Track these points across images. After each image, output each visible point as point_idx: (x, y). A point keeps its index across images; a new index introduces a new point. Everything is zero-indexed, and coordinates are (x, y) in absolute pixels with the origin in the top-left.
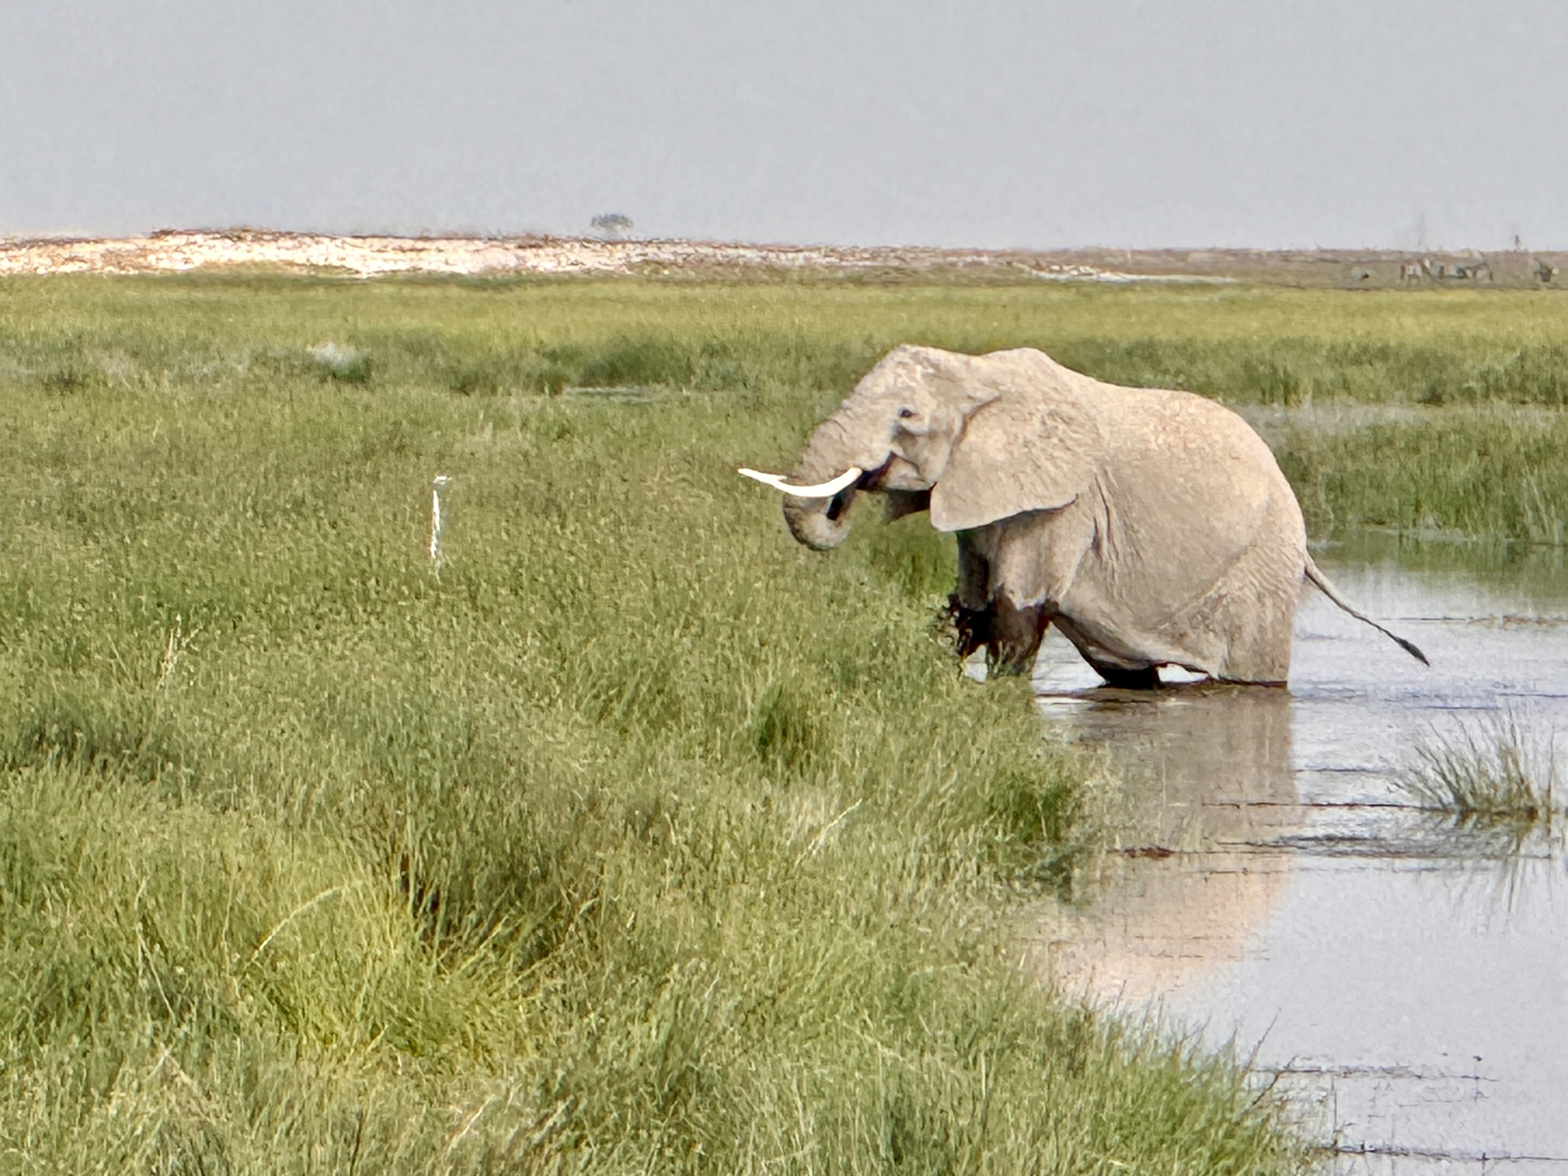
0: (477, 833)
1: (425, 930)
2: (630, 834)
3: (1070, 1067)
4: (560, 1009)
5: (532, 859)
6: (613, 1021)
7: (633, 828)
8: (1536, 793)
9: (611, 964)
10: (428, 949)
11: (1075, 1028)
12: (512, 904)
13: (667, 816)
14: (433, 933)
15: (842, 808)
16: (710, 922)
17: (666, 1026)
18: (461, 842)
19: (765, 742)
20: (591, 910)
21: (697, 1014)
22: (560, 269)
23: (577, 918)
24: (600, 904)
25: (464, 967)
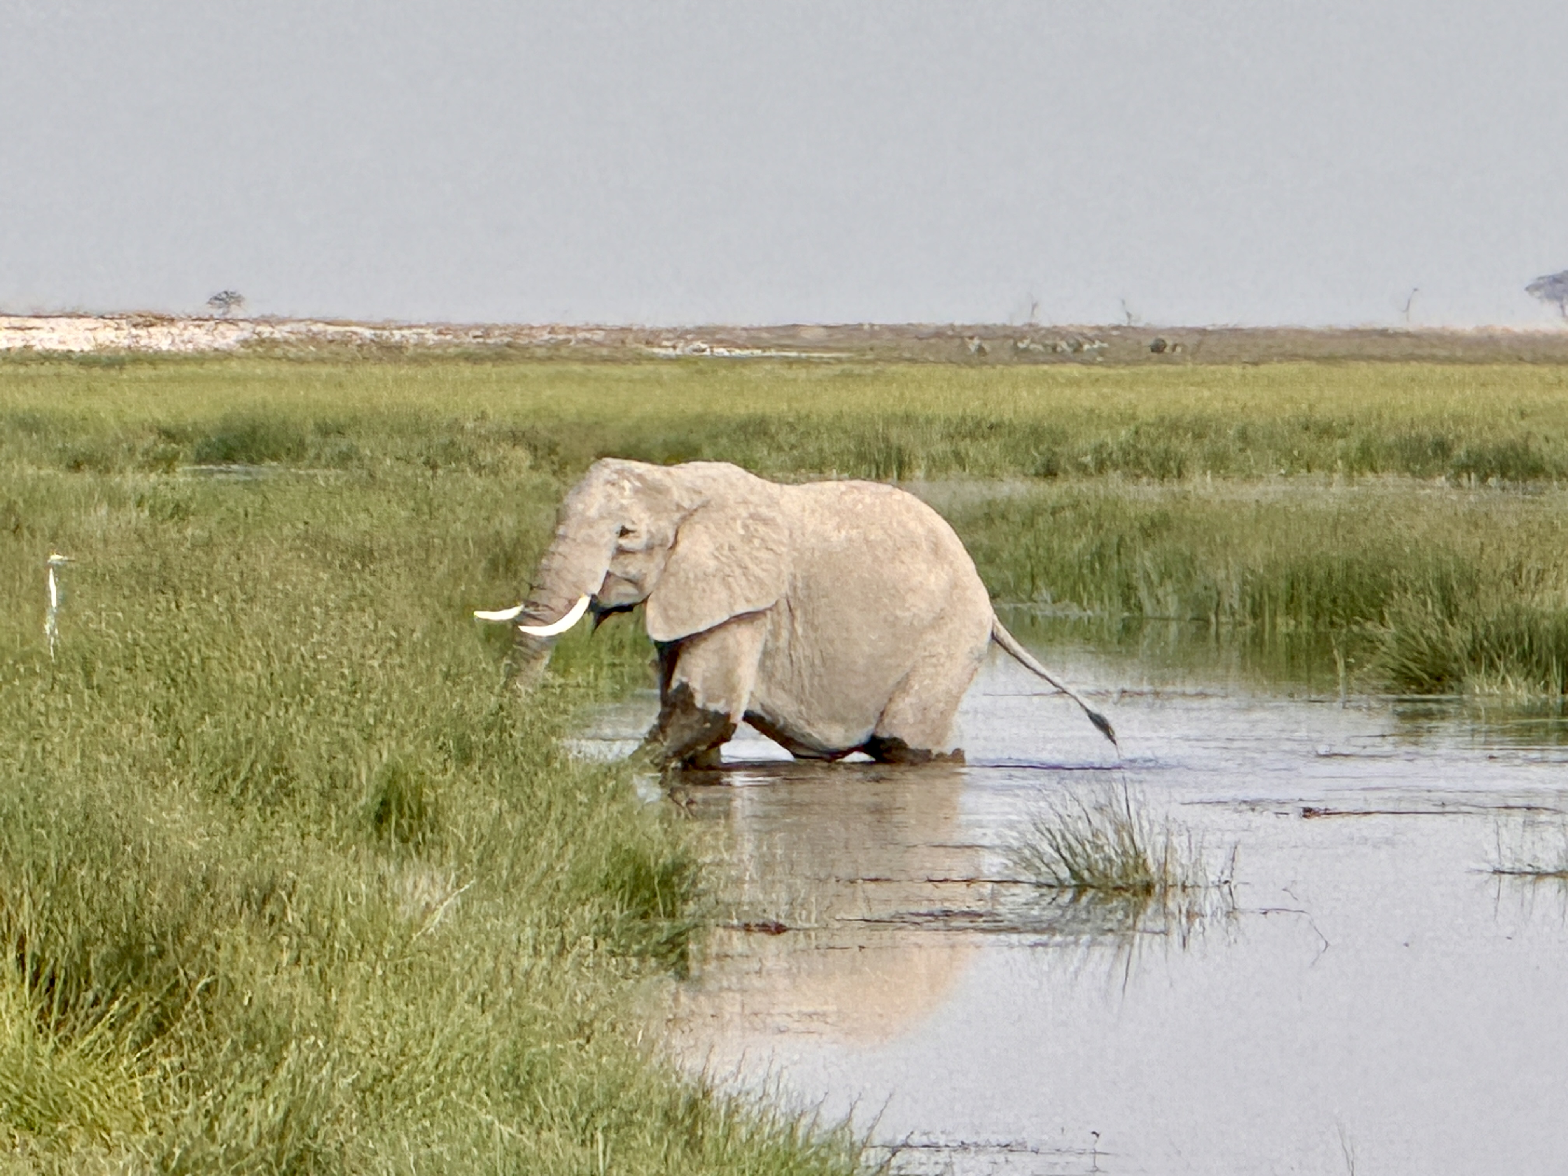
0: (93, 912)
1: (42, 1010)
2: (246, 911)
3: (687, 1143)
4: (178, 1088)
5: (148, 938)
6: (231, 1098)
7: (249, 906)
8: (1153, 868)
9: (229, 1042)
10: (44, 1027)
11: (692, 1106)
12: (129, 982)
13: (283, 894)
14: (50, 1012)
15: (458, 886)
16: (326, 999)
17: (283, 1104)
18: (77, 919)
19: (381, 819)
20: (207, 987)
21: (316, 1092)
22: (173, 349)
23: (194, 996)
24: (217, 981)
25: (81, 1046)
